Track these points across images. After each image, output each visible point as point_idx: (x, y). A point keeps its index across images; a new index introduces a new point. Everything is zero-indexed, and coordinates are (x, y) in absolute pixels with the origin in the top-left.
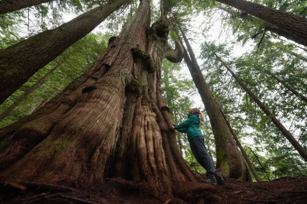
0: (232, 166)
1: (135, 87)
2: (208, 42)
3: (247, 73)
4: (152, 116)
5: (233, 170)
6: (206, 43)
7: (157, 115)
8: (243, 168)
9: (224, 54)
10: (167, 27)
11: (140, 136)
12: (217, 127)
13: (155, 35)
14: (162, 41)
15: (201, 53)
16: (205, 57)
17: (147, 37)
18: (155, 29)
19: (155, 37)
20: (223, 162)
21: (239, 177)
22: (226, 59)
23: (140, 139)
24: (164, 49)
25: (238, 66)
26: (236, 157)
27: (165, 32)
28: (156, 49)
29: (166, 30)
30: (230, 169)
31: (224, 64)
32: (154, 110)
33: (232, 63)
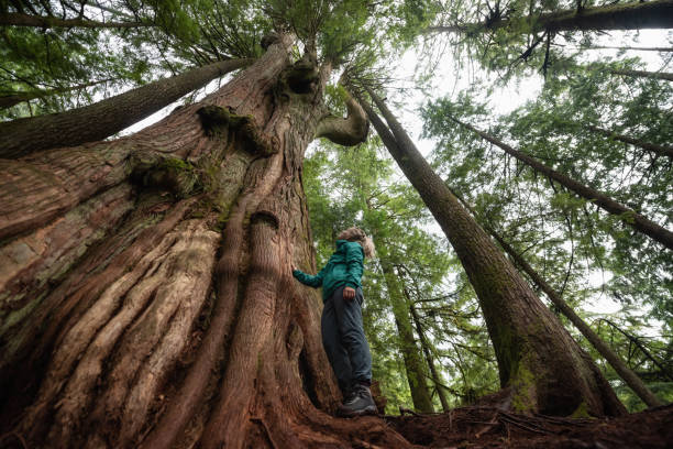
0: (545, 372)
1: (164, 173)
2: (433, 102)
3: (543, 142)
4: (203, 239)
5: (550, 386)
6: (430, 104)
7: (224, 236)
8: (582, 371)
9: (474, 116)
10: (312, 70)
11: (98, 298)
12: (477, 265)
13: (287, 92)
14: (304, 101)
15: (425, 127)
16: (436, 132)
17: (272, 101)
18: (285, 81)
19: (287, 96)
20: (513, 367)
21: (576, 407)
22: (483, 126)
23: (90, 306)
24: (312, 116)
25: (515, 132)
26: (549, 341)
27: (309, 82)
28: (288, 115)
29: (310, 77)
30: (540, 383)
31: (481, 135)
32: (222, 227)
33: (498, 129)
